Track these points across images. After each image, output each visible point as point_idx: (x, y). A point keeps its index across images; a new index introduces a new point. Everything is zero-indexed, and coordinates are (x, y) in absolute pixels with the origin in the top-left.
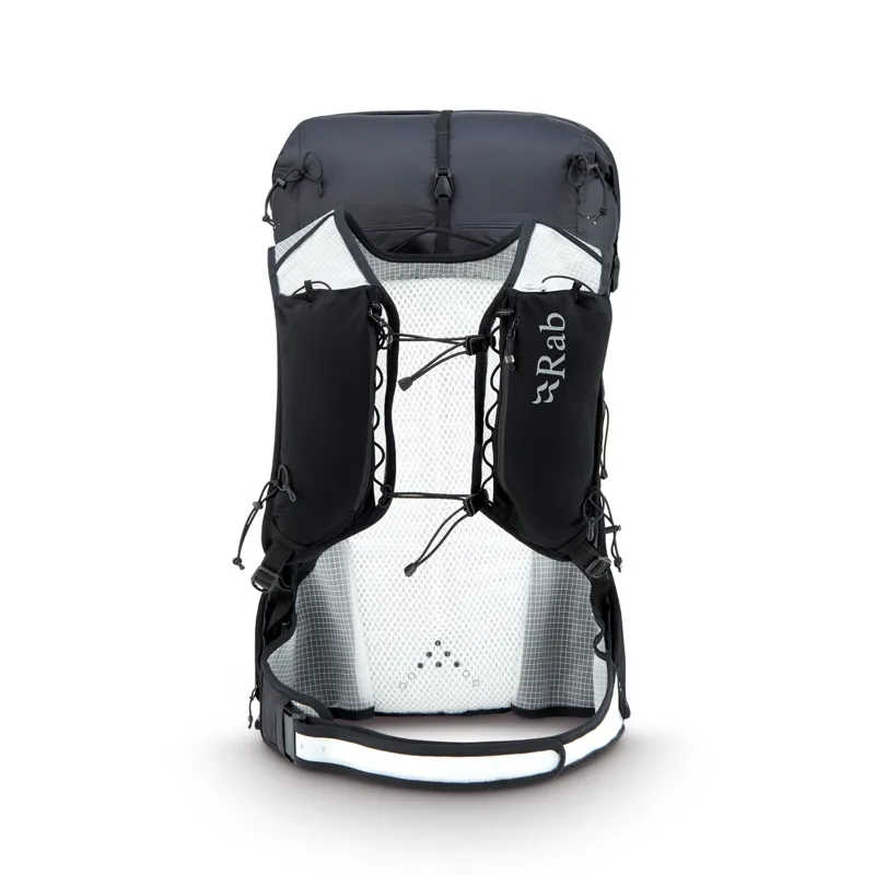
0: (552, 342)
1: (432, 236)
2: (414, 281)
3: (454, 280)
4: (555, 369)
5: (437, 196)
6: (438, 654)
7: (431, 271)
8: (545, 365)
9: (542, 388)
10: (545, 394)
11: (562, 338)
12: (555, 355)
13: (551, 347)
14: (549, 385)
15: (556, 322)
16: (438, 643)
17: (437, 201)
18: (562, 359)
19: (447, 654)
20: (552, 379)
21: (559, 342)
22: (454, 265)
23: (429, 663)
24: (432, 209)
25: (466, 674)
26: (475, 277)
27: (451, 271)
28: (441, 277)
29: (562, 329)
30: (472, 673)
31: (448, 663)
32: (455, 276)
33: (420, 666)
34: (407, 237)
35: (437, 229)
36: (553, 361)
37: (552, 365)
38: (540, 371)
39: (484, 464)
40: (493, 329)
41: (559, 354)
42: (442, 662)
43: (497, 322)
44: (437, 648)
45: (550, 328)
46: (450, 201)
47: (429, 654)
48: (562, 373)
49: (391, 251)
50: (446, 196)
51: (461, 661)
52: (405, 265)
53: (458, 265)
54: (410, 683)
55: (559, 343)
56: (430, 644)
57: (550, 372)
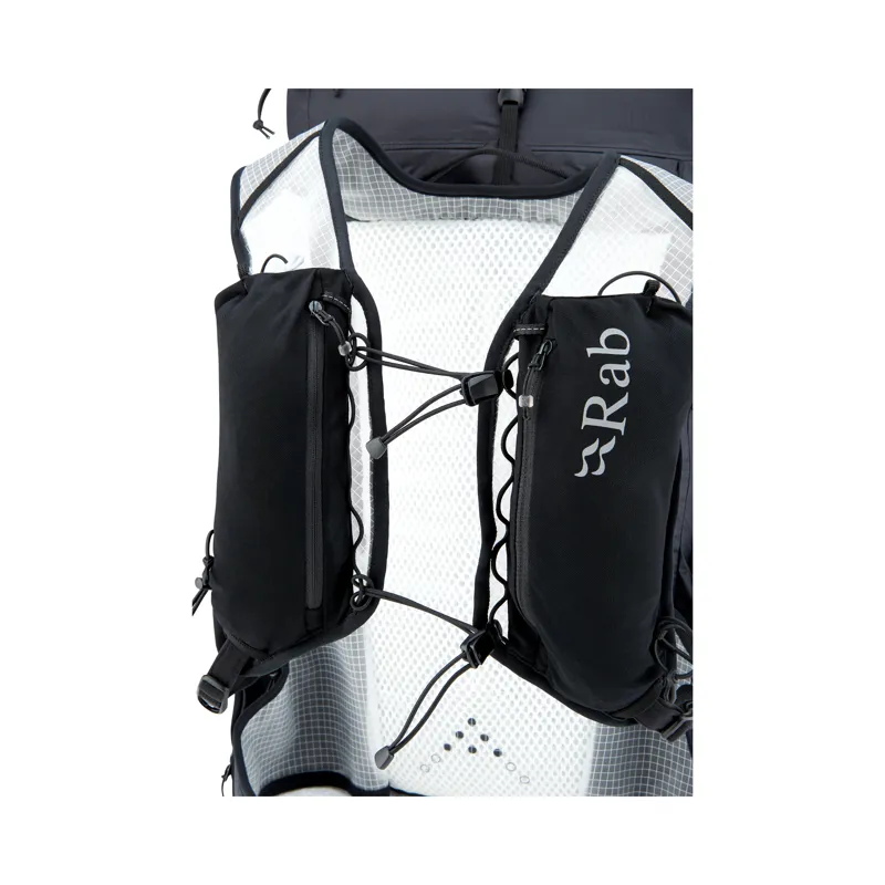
0: (607, 374)
1: (491, 159)
2: (461, 224)
3: (517, 224)
4: (611, 418)
5: (500, 102)
6: (472, 737)
7: (485, 209)
8: (596, 412)
9: (588, 451)
10: (593, 461)
11: (626, 367)
12: (612, 394)
13: (606, 381)
14: (600, 446)
15: (614, 342)
16: (472, 722)
17: (501, 110)
18: (624, 401)
19: (484, 738)
20: (605, 435)
21: (619, 372)
22: (517, 202)
23: (460, 747)
24: (494, 120)
25: (511, 767)
26: (548, 221)
27: (514, 211)
28: (500, 218)
29: (625, 352)
30: (519, 767)
31: (485, 749)
32: (520, 219)
33: (447, 747)
34: (453, 159)
35: (500, 150)
36: (609, 405)
37: (608, 412)
38: (587, 421)
39: (492, 579)
40: (507, 358)
41: (620, 393)
42: (477, 747)
43: (515, 347)
44: (471, 728)
45: (605, 350)
46: (521, 111)
47: (460, 735)
48: (621, 426)
49: (426, 178)
50: (515, 103)
51: (503, 750)
52: (447, 200)
53: (524, 203)
54: (434, 766)
55: (620, 375)
56: (461, 721)
57: (604, 423)
